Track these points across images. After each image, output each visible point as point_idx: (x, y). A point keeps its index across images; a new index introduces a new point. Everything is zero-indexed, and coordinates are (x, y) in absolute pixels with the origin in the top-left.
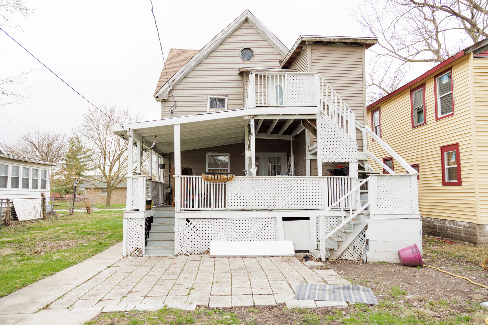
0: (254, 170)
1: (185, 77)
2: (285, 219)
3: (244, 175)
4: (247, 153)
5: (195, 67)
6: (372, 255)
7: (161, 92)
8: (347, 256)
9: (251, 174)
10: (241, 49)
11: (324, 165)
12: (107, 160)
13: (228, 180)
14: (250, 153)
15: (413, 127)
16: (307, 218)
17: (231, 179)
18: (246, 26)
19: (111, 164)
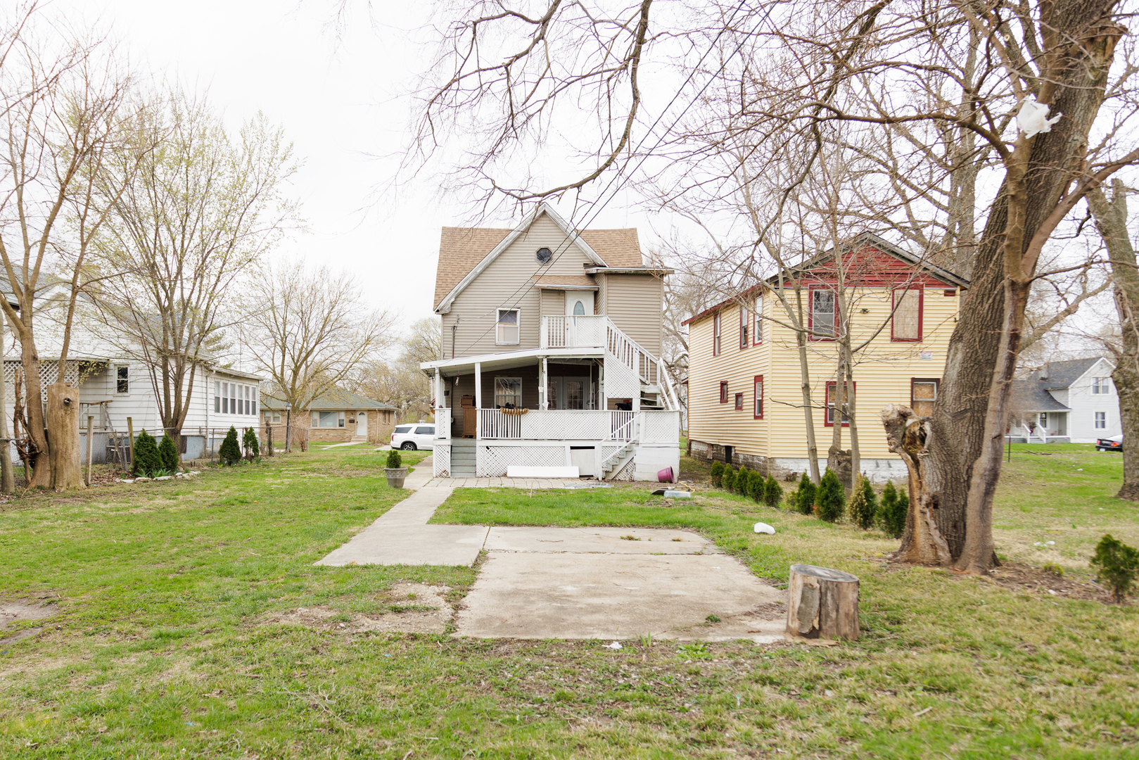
0: (546, 404)
1: (469, 285)
2: (572, 448)
3: (537, 408)
4: (540, 389)
5: (481, 273)
6: (637, 476)
7: (442, 304)
8: (621, 477)
9: (543, 408)
10: (537, 249)
11: (609, 400)
12: (288, 357)
13: (523, 413)
14: (543, 389)
15: (741, 348)
16: (593, 448)
17: (526, 412)
18: (544, 220)
19: (296, 366)
